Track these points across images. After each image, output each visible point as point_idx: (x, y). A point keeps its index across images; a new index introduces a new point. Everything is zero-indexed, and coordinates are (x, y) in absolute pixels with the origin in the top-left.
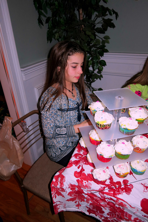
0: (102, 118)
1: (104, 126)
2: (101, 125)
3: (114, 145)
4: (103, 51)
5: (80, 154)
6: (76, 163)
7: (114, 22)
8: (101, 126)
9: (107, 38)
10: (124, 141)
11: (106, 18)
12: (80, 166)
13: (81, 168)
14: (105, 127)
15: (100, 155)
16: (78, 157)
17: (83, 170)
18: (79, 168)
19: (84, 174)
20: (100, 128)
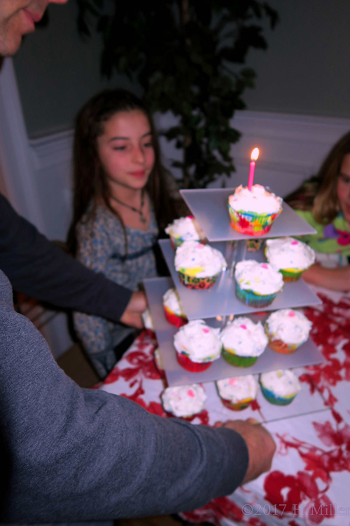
0: (193, 260)
1: (196, 280)
2: (189, 278)
3: (221, 331)
4: (234, 103)
5: (142, 354)
6: (128, 374)
7: (267, 34)
8: (191, 280)
9: (249, 74)
10: (248, 322)
11: (248, 23)
12: (136, 381)
13: (136, 387)
14: (200, 285)
15: (183, 353)
16: (135, 361)
17: (141, 391)
18: (132, 385)
19: (141, 402)
20: (187, 286)
